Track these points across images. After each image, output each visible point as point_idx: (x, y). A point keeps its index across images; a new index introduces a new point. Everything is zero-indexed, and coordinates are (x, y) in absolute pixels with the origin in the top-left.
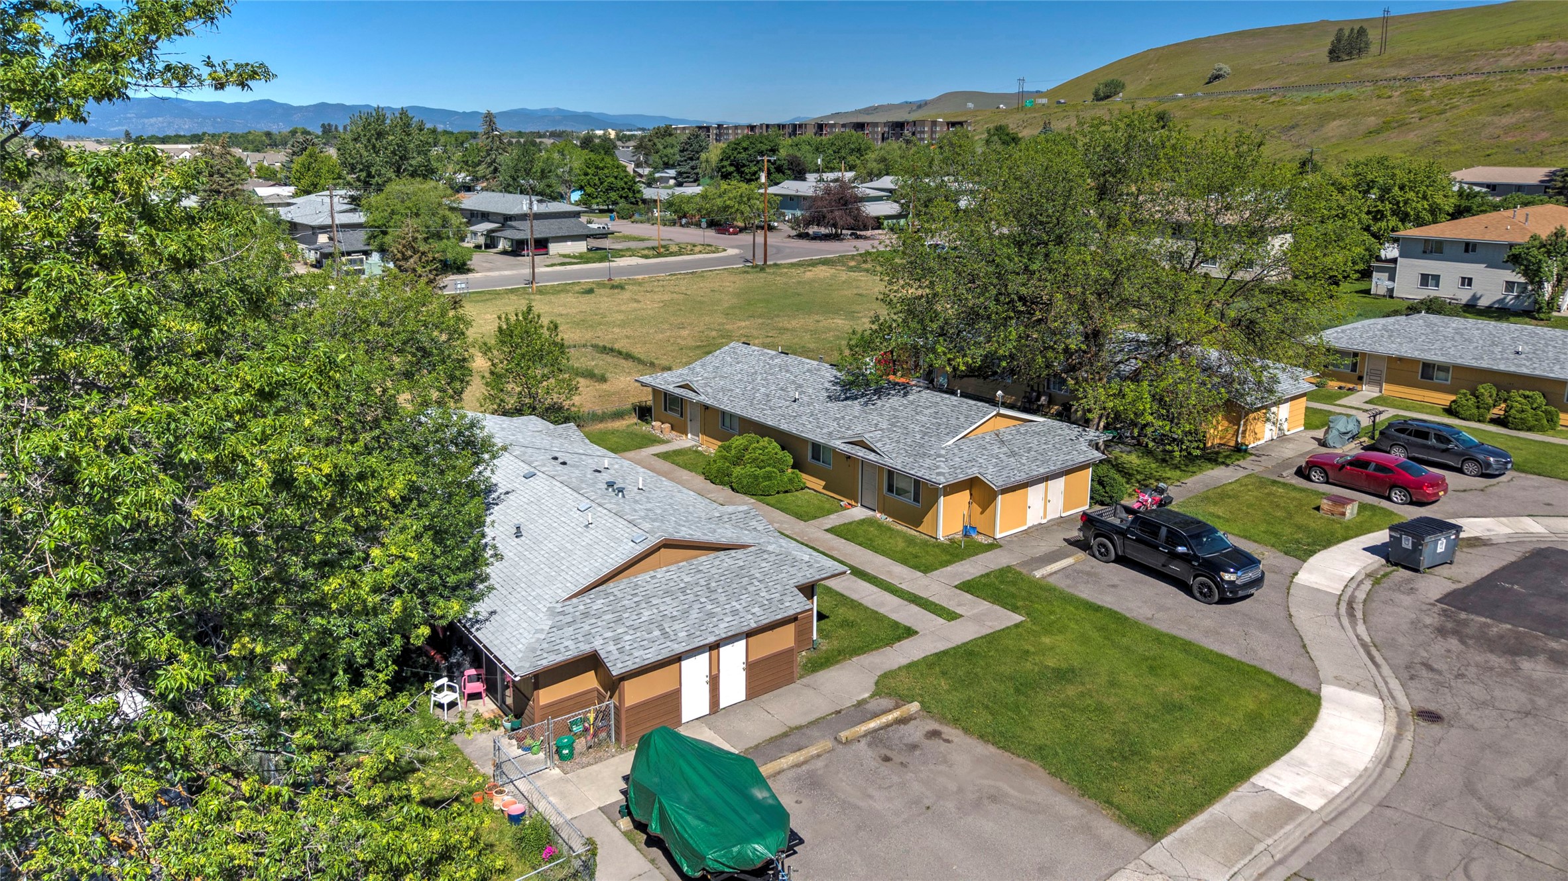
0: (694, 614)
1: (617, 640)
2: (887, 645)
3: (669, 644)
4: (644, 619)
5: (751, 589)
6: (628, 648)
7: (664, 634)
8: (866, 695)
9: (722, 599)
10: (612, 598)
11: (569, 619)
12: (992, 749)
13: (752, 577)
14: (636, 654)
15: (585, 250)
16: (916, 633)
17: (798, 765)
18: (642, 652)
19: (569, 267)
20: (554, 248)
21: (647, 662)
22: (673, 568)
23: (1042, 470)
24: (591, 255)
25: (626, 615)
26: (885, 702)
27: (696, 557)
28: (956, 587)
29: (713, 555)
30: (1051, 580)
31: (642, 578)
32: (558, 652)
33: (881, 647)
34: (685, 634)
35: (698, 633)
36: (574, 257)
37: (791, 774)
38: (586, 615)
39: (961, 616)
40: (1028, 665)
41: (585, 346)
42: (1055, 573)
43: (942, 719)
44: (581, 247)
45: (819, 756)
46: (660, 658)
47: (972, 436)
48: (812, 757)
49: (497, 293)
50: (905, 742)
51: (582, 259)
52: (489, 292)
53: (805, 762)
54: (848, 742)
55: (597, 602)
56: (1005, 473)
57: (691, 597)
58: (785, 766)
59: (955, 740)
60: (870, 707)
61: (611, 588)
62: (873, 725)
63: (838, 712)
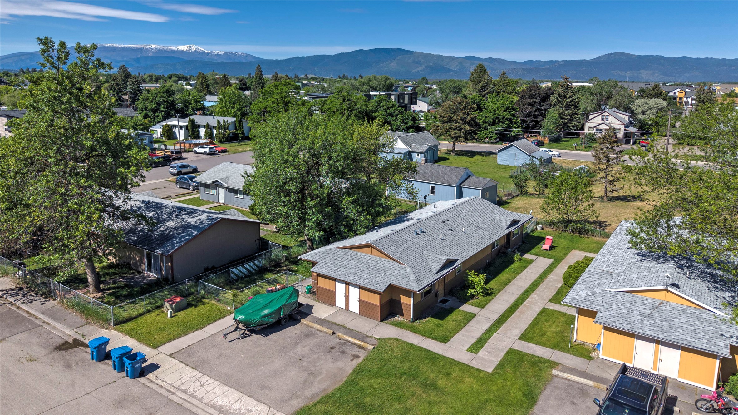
1: (326, 264)
2: (427, 337)
7: (336, 270)
8: (377, 337)
10: (345, 254)
12: (351, 371)
14: (322, 269)
16: (446, 343)
17: (318, 330)
18: (324, 270)
21: (321, 273)
22: (373, 257)
28: (510, 349)
32: (313, 257)
35: (342, 276)
38: (334, 254)
39: (476, 354)
43: (366, 356)
45: (326, 333)
46: (325, 274)
48: (324, 332)
50: (345, 350)
53: (321, 331)
54: (339, 338)
55: (341, 253)
59: (353, 362)
60: (368, 339)
61: (350, 251)
62: (350, 339)
63: (360, 333)
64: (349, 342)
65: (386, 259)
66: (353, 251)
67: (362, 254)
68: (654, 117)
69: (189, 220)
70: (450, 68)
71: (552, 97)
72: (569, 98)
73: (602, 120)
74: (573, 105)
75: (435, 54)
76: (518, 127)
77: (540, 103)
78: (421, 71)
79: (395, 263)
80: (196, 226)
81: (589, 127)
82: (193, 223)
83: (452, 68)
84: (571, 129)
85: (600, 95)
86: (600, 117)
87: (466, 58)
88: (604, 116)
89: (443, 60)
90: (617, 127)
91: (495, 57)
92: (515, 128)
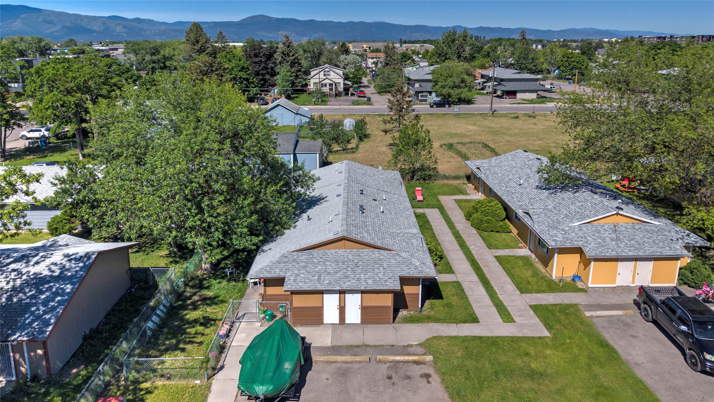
0: (339, 275)
1: (297, 275)
2: (455, 323)
3: (317, 284)
4: (316, 270)
5: (376, 271)
6: (299, 280)
7: (319, 279)
8: (416, 343)
9: (358, 271)
10: (311, 256)
11: (287, 260)
12: (446, 396)
13: (381, 265)
14: (299, 284)
15: (536, 98)
16: (479, 322)
17: (346, 362)
18: (303, 284)
19: (520, 105)
20: (519, 96)
21: (301, 289)
22: (349, 251)
23: (631, 254)
24: (538, 100)
25: (310, 266)
26: (420, 350)
27: (363, 249)
28: (530, 306)
29: (372, 249)
30: (595, 320)
31: (331, 252)
32: (270, 272)
33: (451, 323)
34: (328, 282)
35: (334, 284)
36: (528, 100)
37: (339, 365)
38: (294, 260)
39: (515, 322)
40: (519, 362)
41: (479, 143)
42: (603, 317)
43: (437, 371)
44: (534, 96)
45: (360, 362)
46: (308, 289)
47: (595, 223)
48: (356, 362)
49: (473, 115)
50: (407, 373)
51: (531, 102)
52: (470, 114)
53: (351, 362)
54: (380, 361)
55: (304, 256)
56: (601, 250)
57: (345, 266)
58: (339, 360)
59: (433, 383)
60: (410, 350)
61: (315, 252)
62: (398, 358)
63: (393, 346)
64: (399, 362)
65: (367, 250)
66: (316, 250)
67: (333, 251)
68: (353, 70)
69: (33, 270)
70: (93, 29)
71: (275, 56)
72: (293, 56)
73: (325, 75)
74: (296, 63)
75: (71, 13)
76: (255, 87)
77: (266, 61)
78: (57, 31)
79: (382, 251)
80: (58, 277)
81: (314, 83)
82: (46, 273)
83: (95, 28)
84: (297, 86)
85: (313, 53)
86: (322, 73)
87: (109, 17)
88: (325, 71)
89: (82, 20)
90: (337, 81)
91: (142, 18)
92: (253, 87)
